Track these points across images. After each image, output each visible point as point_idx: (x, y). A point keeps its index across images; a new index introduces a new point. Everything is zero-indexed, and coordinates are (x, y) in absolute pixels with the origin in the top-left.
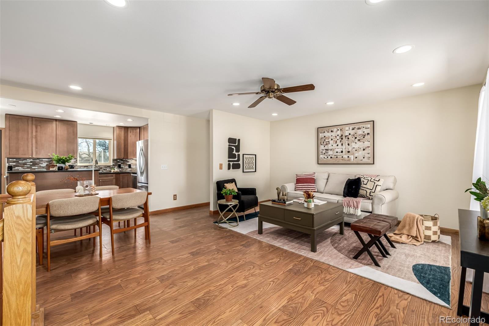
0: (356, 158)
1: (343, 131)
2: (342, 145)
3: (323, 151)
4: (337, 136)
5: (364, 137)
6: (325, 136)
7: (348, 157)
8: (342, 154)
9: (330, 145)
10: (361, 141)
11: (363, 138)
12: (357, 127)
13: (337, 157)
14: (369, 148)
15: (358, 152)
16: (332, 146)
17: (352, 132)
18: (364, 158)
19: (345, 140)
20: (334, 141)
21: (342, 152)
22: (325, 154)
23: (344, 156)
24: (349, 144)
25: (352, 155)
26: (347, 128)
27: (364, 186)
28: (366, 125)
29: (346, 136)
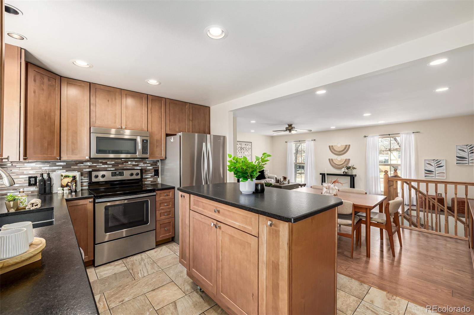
1: (241, 145)
2: (241, 153)
5: (249, 150)
17: (245, 146)
28: (250, 144)
29: (243, 148)
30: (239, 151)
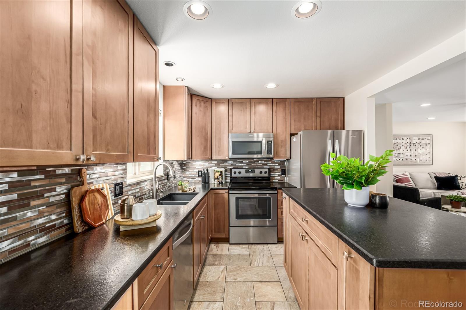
0: (421, 160)
1: (411, 140)
2: (411, 150)
3: (395, 154)
5: (426, 146)
6: (397, 143)
7: (415, 160)
8: (411, 157)
9: (401, 150)
10: (424, 148)
12: (421, 138)
13: (407, 160)
14: (430, 154)
15: (423, 156)
16: (403, 150)
17: (418, 141)
18: (426, 160)
19: (413, 146)
20: (405, 147)
21: (411, 156)
22: (397, 157)
23: (412, 159)
24: (415, 150)
25: (418, 158)
26: (414, 138)
28: (428, 137)
29: (413, 144)
30: (406, 148)
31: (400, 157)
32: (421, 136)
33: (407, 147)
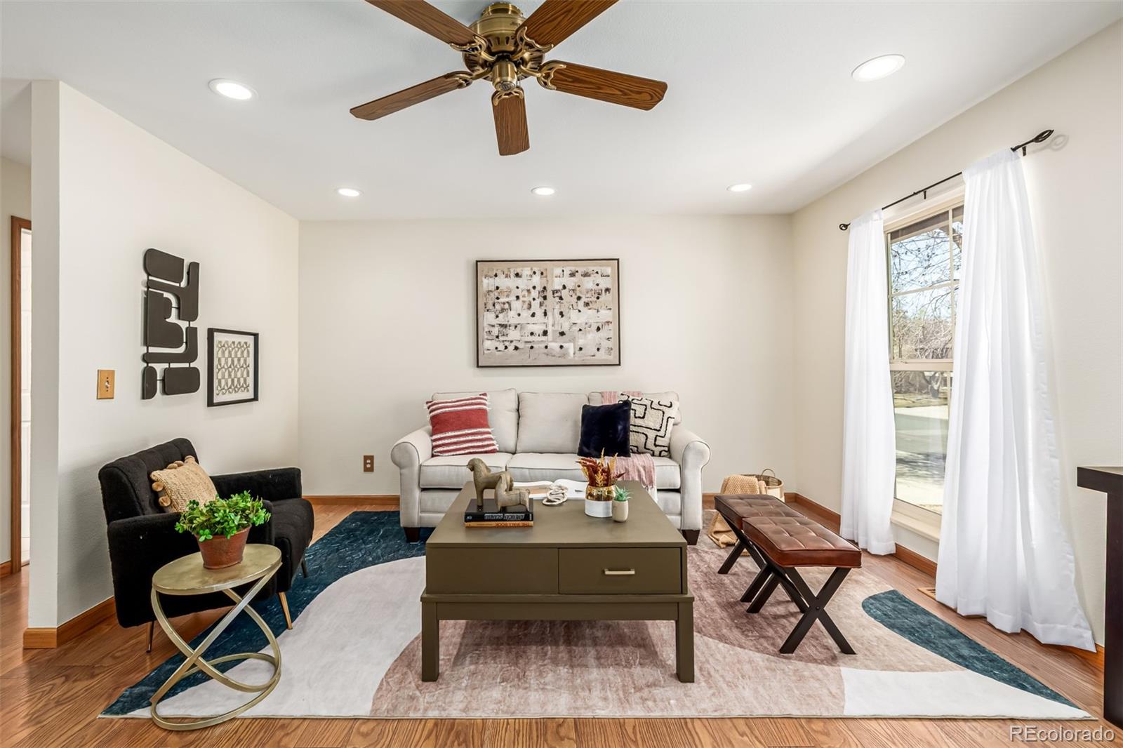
0: (581, 349)
1: (546, 277)
2: (545, 314)
3: (491, 329)
4: (532, 290)
5: (598, 298)
6: (498, 288)
7: (561, 347)
8: (545, 338)
9: (512, 314)
10: (591, 306)
11: (596, 299)
12: (581, 270)
13: (532, 347)
14: (611, 326)
15: (586, 334)
16: (519, 315)
17: (571, 283)
18: (598, 349)
19: (552, 301)
20: (524, 302)
21: (545, 333)
22: (497, 337)
23: (551, 345)
24: (561, 314)
25: (570, 341)
26: (558, 271)
27: (639, 422)
28: (603, 268)
29: (554, 292)
30: (530, 306)
31: (509, 338)
32: (580, 265)
33: (533, 302)
